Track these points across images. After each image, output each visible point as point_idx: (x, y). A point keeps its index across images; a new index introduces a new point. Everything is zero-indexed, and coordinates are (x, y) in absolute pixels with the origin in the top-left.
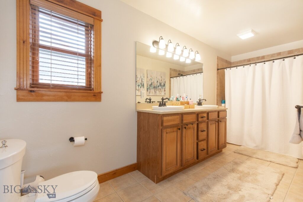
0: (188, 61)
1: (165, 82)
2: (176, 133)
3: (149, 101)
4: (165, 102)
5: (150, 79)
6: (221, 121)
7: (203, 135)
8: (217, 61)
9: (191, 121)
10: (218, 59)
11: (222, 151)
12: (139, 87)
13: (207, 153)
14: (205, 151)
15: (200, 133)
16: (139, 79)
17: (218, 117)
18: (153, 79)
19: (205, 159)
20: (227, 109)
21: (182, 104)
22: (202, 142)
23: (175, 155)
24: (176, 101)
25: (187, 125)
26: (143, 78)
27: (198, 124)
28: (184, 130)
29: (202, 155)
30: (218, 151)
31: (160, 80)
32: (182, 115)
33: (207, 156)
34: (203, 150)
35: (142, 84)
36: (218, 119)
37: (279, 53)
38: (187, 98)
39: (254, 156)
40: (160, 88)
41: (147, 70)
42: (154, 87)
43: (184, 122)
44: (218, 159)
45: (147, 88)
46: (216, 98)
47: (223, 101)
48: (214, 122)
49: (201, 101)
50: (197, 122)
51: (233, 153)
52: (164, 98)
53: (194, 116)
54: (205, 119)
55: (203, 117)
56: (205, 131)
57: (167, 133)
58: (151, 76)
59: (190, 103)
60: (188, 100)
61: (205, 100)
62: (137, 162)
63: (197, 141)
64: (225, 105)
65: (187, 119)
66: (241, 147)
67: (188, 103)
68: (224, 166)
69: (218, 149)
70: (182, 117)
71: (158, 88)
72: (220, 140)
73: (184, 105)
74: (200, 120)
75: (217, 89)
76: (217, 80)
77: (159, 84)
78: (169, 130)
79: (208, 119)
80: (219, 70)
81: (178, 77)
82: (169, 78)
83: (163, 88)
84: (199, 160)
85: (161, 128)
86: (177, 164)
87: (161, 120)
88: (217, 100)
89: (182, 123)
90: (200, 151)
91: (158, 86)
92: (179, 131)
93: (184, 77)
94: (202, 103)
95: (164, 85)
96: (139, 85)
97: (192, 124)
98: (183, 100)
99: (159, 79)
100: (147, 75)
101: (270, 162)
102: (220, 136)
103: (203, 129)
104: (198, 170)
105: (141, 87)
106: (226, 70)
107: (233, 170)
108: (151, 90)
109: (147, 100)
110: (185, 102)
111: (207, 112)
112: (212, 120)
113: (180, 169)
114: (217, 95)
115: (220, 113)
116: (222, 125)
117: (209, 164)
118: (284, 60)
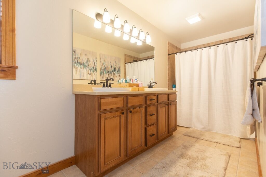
0: (139, 44)
1: (120, 67)
2: (119, 118)
3: (93, 82)
4: (110, 83)
5: (104, 63)
6: (171, 104)
7: (152, 119)
8: (168, 46)
9: (138, 104)
10: (168, 44)
11: (173, 134)
12: (92, 71)
13: (157, 138)
14: (155, 136)
15: (149, 117)
16: (91, 63)
17: (168, 99)
18: (106, 64)
19: (154, 145)
20: (177, 92)
21: (131, 86)
22: (151, 127)
23: (118, 145)
24: (125, 83)
25: (133, 109)
26: (95, 61)
27: (146, 107)
28: (130, 114)
29: (151, 140)
30: (168, 135)
31: (115, 66)
32: (126, 97)
33: (157, 141)
34: (152, 135)
35: (95, 68)
36: (168, 102)
37: (221, 40)
38: (136, 80)
39: (202, 138)
40: (114, 73)
41: (100, 54)
42: (108, 72)
43: (130, 105)
44: (168, 143)
45: (100, 73)
46: (167, 82)
47: (174, 85)
48: (163, 105)
49: (152, 84)
50: (145, 105)
51: (183, 135)
52: (108, 79)
53: (142, 99)
54: (155, 101)
55: (151, 100)
56: (154, 115)
57: (106, 119)
58: (105, 61)
59: (140, 85)
60: (138, 83)
61: (156, 83)
62: (75, 155)
63: (145, 126)
64: (175, 89)
65: (133, 102)
66: (190, 129)
67: (137, 86)
68: (174, 151)
69: (168, 133)
70: (127, 99)
71: (113, 73)
72: (170, 123)
73: (133, 87)
74: (149, 102)
75: (168, 73)
76: (169, 65)
77: (113, 69)
78: (108, 115)
79: (157, 102)
80: (170, 55)
81: (133, 63)
82: (124, 64)
83: (117, 73)
84: (147, 147)
85: (97, 112)
86: (120, 155)
87: (99, 103)
88: (168, 84)
89: (127, 106)
90: (149, 136)
91: (113, 71)
92: (122, 116)
93: (138, 62)
94: (153, 86)
95: (119, 70)
96: (91, 69)
97: (140, 108)
98: (132, 82)
99: (113, 64)
100: (100, 59)
101: (217, 143)
102: (170, 119)
103: (151, 113)
104: (146, 159)
105: (93, 71)
106: (177, 55)
107: (182, 156)
108: (104, 75)
109: (92, 82)
110: (134, 84)
111: (157, 94)
112: (162, 103)
113: (124, 160)
114: (168, 79)
115: (170, 95)
116: (172, 108)
117: (159, 150)
118: (227, 45)
